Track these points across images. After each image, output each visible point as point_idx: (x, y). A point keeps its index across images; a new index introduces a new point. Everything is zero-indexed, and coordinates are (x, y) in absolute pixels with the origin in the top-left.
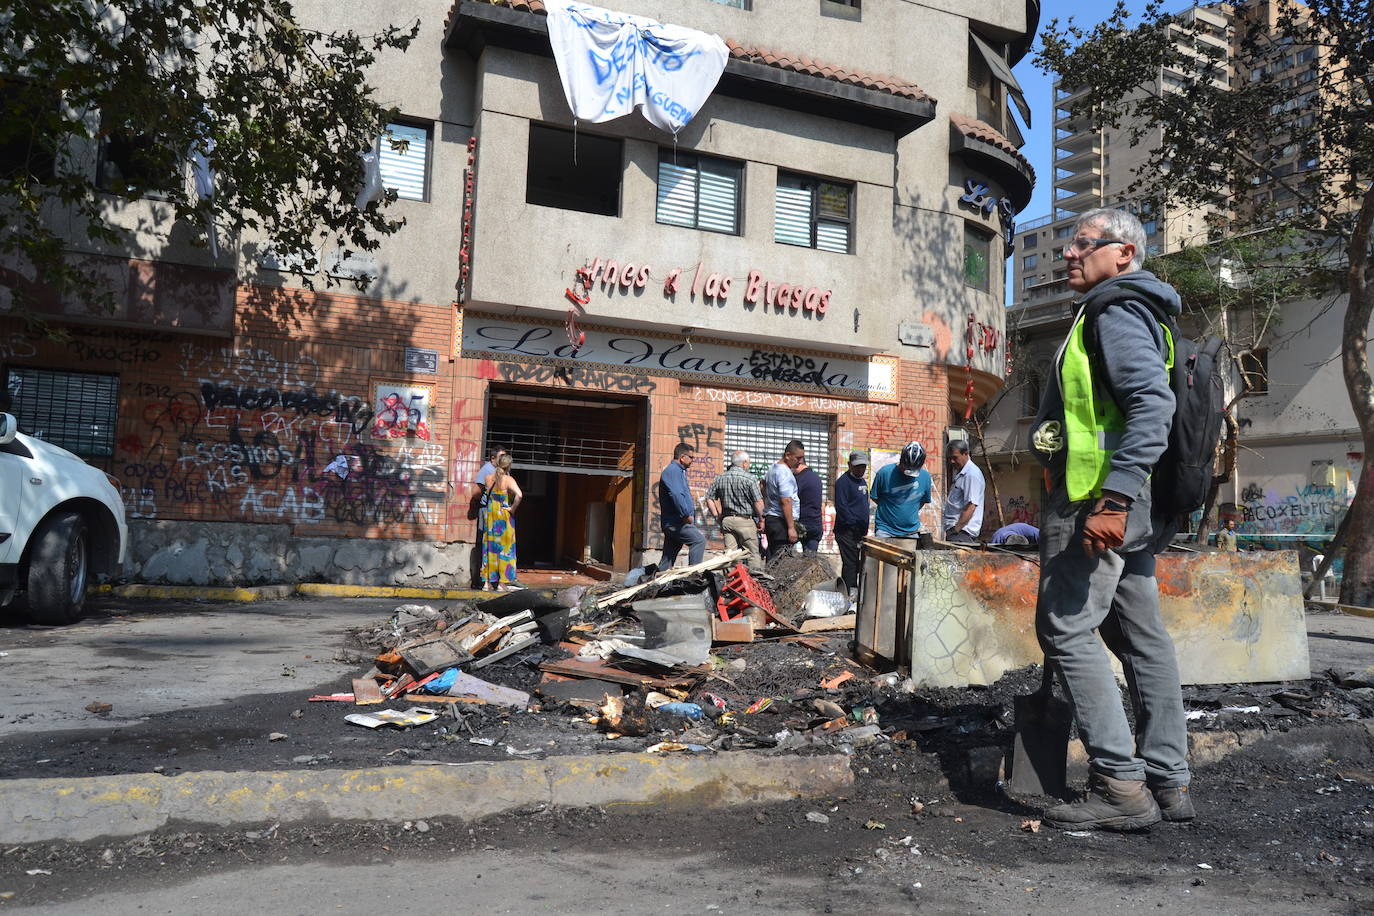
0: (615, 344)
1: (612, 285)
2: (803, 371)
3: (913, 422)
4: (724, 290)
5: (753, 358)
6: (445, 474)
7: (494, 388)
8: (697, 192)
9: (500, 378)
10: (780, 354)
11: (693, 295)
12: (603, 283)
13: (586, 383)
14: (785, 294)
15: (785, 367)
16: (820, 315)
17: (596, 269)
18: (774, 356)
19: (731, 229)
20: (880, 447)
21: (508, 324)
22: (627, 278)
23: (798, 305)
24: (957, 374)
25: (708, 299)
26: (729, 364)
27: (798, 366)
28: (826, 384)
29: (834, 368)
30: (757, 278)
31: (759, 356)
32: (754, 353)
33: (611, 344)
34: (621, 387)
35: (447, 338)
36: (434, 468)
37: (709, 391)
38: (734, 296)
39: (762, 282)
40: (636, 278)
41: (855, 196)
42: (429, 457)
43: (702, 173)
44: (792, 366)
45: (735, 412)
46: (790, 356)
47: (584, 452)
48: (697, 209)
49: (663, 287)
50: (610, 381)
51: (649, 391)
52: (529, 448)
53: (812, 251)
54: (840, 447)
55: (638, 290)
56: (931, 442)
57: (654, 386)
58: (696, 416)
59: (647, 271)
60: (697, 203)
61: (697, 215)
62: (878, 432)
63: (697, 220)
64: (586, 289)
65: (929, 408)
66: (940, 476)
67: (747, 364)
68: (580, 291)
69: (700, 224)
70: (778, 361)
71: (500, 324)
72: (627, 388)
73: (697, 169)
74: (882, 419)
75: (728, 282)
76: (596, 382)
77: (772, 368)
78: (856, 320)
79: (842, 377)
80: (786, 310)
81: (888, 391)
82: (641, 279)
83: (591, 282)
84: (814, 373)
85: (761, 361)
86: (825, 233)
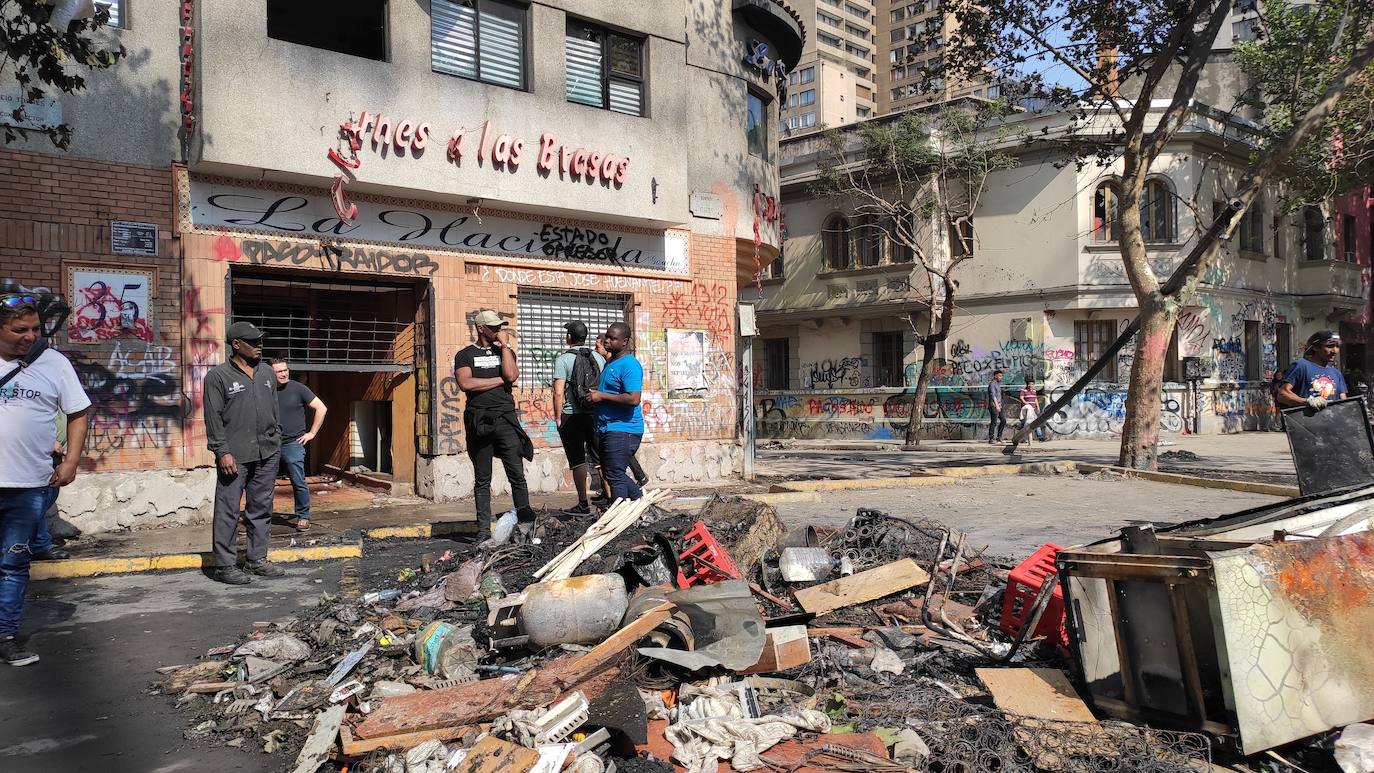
0: (386, 217)
1: (385, 146)
2: (597, 247)
3: (706, 299)
4: (516, 156)
5: (544, 233)
6: (178, 383)
7: (236, 271)
8: (477, 37)
9: (245, 260)
10: (573, 229)
11: (480, 159)
12: (374, 144)
13: (355, 264)
14: (581, 161)
15: (578, 242)
16: (618, 185)
17: (365, 125)
18: (566, 230)
19: (517, 84)
20: (676, 327)
21: (250, 192)
22: (404, 138)
23: (595, 173)
24: (745, 248)
25: (498, 165)
26: (518, 240)
27: (591, 241)
28: (621, 261)
29: (628, 243)
30: (551, 142)
31: (548, 230)
32: (545, 227)
33: (382, 216)
34: (398, 268)
35: (167, 209)
36: (162, 376)
37: (498, 270)
38: (527, 160)
39: (555, 148)
40: (413, 137)
41: (648, 51)
42: (153, 362)
43: (481, 14)
44: (585, 242)
45: (527, 294)
46: (583, 231)
47: (353, 345)
48: (477, 57)
49: (446, 148)
50: (384, 261)
51: (431, 272)
52: (285, 343)
53: (606, 112)
54: (637, 329)
55: (417, 152)
56: (724, 320)
57: (436, 267)
58: (485, 300)
59: (426, 130)
60: (477, 49)
61: (478, 64)
62: (673, 311)
63: (478, 71)
64: (353, 150)
65: (723, 284)
66: (733, 354)
67: (537, 239)
68: (346, 153)
69: (482, 75)
70: (570, 236)
71: (240, 191)
72: (405, 269)
73: (474, 7)
74: (677, 297)
75: (520, 145)
76: (367, 262)
77: (564, 244)
78: (654, 190)
79: (635, 254)
80: (583, 178)
81: (682, 267)
82: (420, 140)
83: (359, 141)
84: (608, 249)
85: (552, 236)
86: (618, 91)
